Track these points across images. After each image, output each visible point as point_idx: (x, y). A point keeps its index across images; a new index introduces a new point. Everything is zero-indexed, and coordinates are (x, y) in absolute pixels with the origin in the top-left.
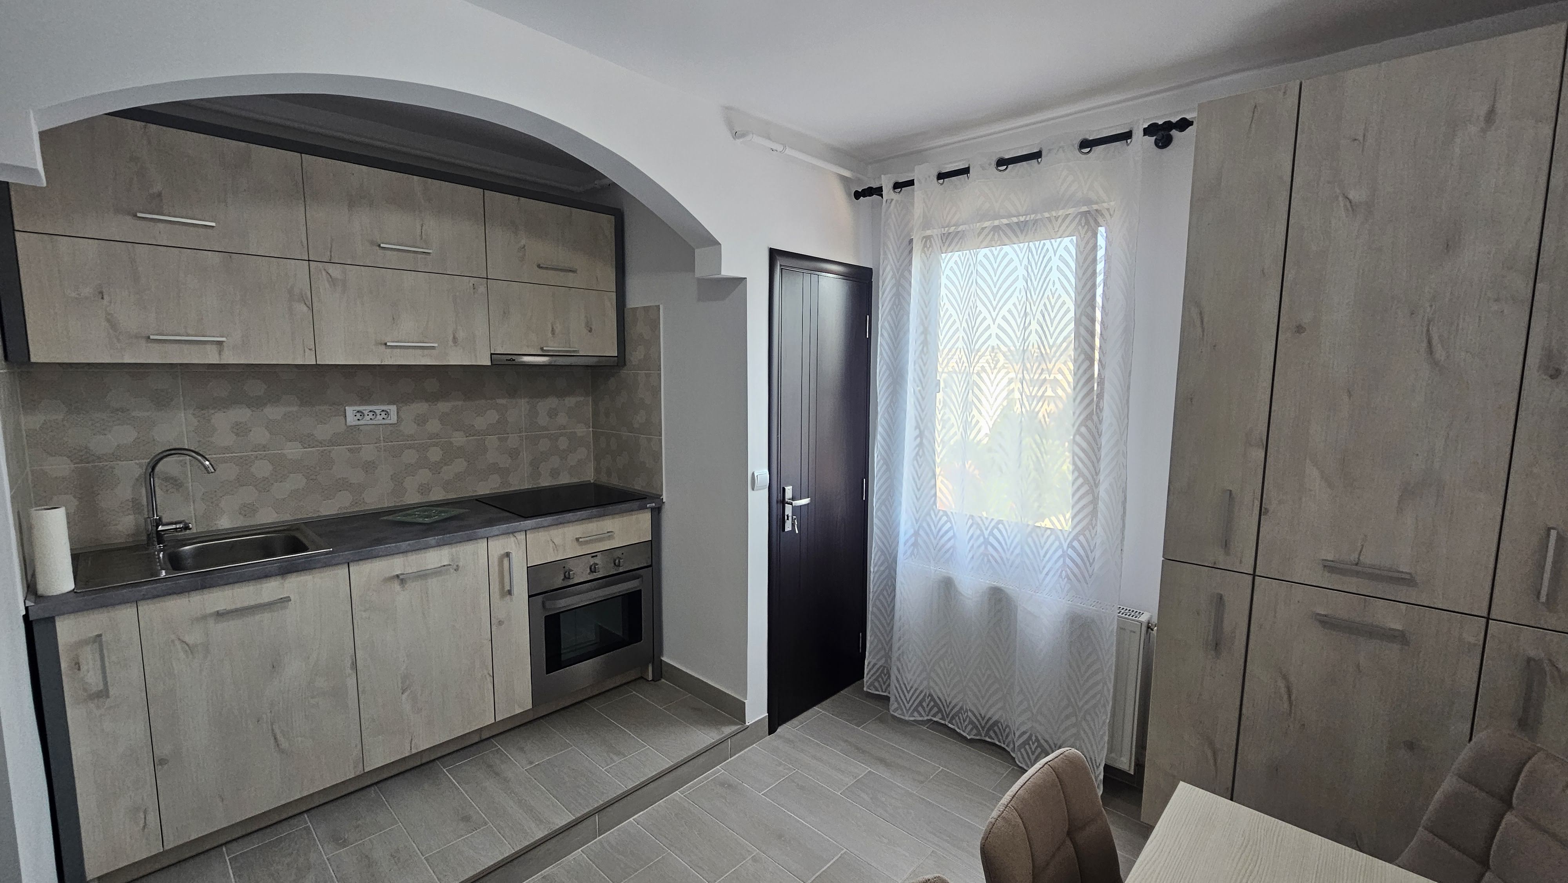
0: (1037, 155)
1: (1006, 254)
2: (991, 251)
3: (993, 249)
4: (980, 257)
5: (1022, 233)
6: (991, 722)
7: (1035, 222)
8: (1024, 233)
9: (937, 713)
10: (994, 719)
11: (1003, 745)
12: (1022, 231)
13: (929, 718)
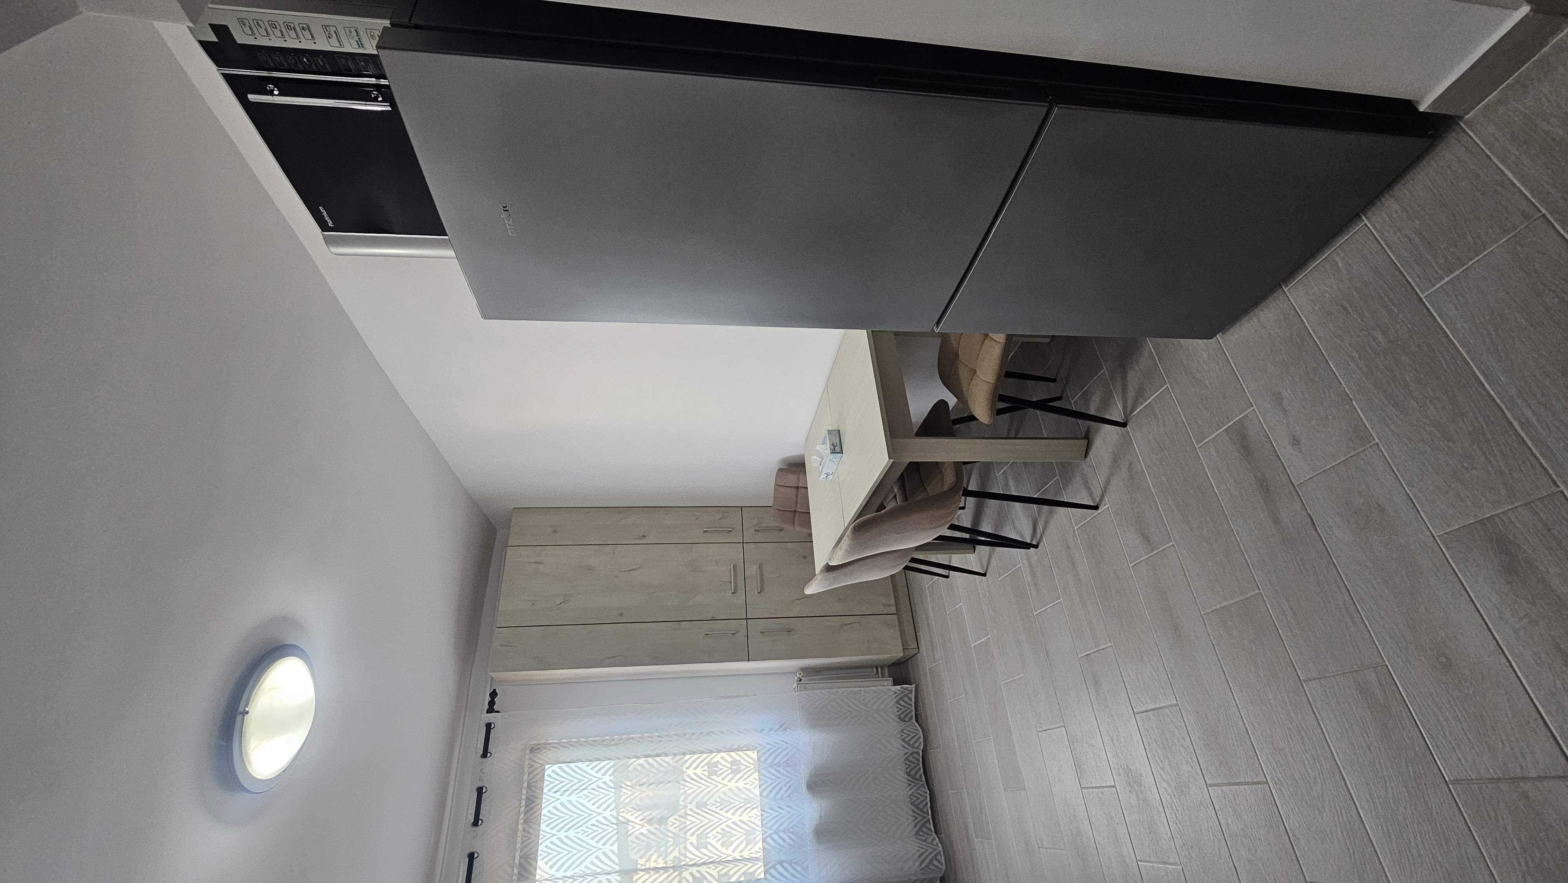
0: (480, 791)
1: (549, 812)
2: (543, 823)
3: (542, 821)
4: (548, 830)
5: (535, 802)
6: (910, 779)
7: (529, 787)
8: (535, 800)
9: (927, 828)
10: (906, 776)
11: (921, 765)
12: (534, 802)
13: (934, 834)
